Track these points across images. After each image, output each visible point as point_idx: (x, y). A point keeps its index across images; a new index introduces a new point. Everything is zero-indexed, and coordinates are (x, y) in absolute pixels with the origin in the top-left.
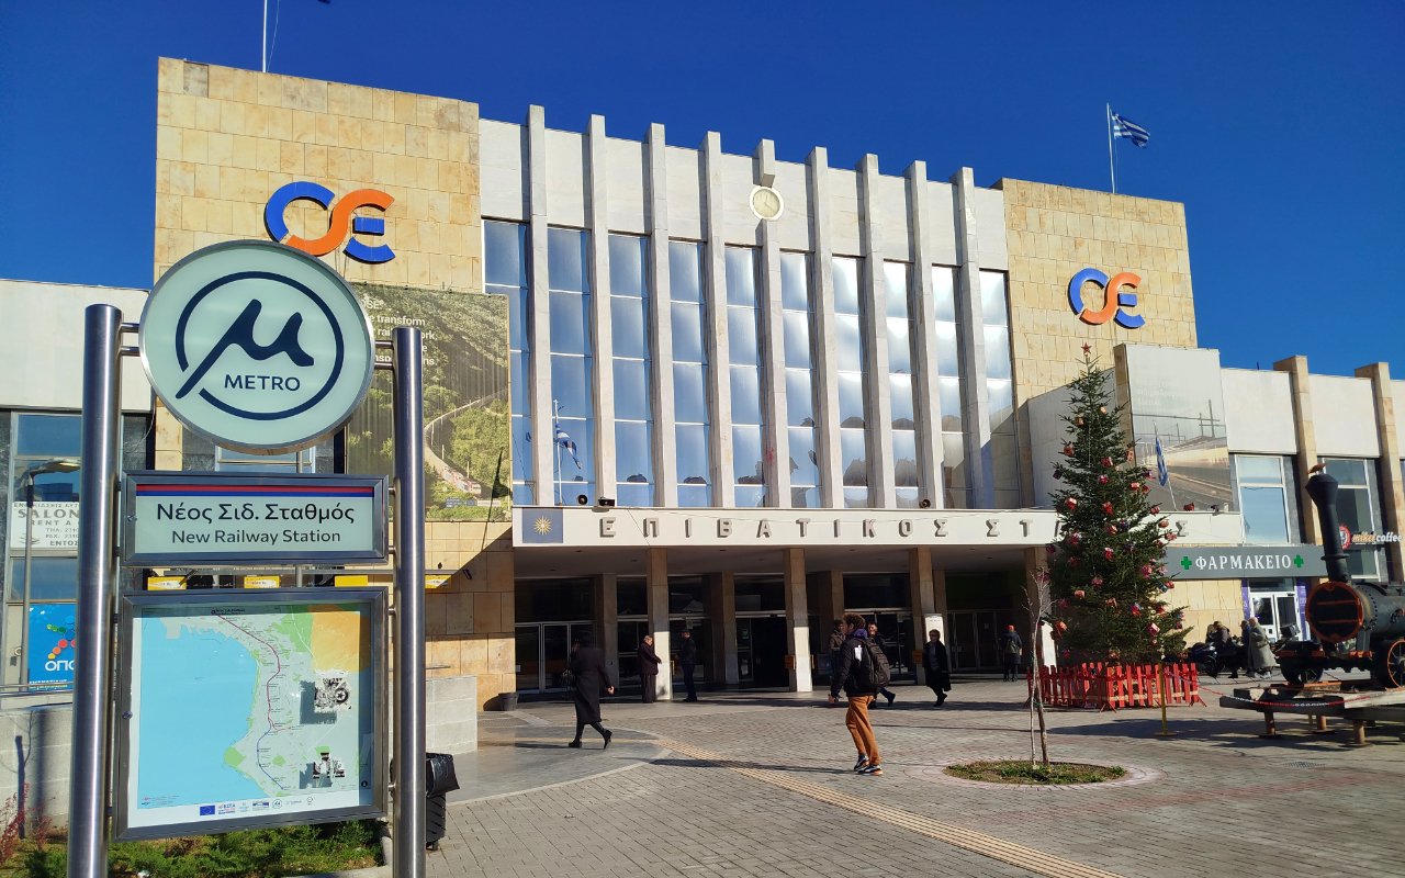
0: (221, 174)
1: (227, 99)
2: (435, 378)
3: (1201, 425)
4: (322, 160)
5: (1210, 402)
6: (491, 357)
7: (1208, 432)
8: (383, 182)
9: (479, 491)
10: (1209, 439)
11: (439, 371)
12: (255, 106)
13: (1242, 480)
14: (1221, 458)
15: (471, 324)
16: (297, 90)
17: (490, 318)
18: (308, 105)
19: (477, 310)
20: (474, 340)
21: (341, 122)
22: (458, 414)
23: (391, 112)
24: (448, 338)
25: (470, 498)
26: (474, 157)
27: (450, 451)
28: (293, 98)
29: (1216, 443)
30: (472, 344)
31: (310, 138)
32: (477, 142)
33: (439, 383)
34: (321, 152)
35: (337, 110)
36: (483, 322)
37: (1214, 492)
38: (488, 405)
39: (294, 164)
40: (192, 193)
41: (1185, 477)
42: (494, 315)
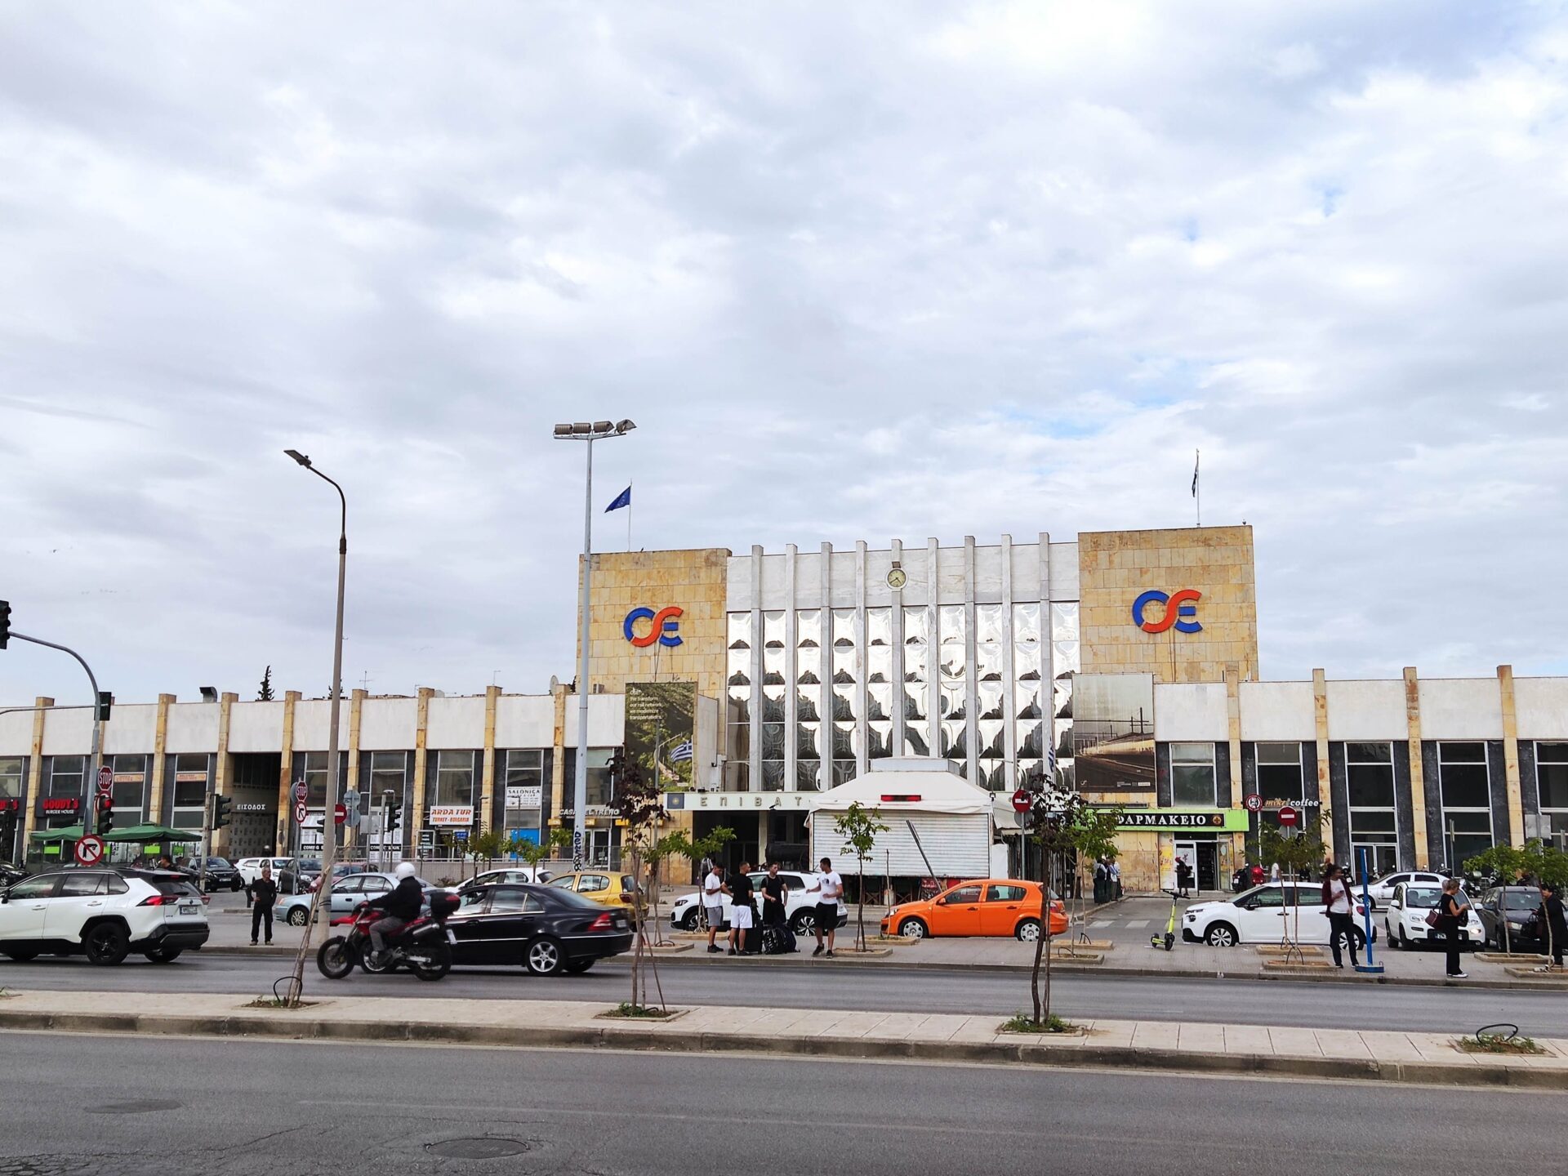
0: (605, 609)
1: (607, 570)
2: (661, 725)
3: (1132, 725)
4: (650, 594)
5: (1141, 709)
6: (686, 712)
7: (1137, 729)
8: (679, 601)
9: (678, 779)
10: (1137, 734)
11: (663, 721)
12: (620, 571)
13: (1174, 761)
14: (1148, 747)
15: (678, 697)
16: (639, 558)
17: (686, 694)
18: (644, 565)
19: (680, 690)
20: (679, 705)
21: (659, 572)
22: (671, 741)
23: (683, 562)
24: (667, 705)
25: (674, 782)
26: (724, 579)
27: (666, 760)
28: (637, 563)
29: (1143, 737)
30: (678, 707)
31: (644, 584)
32: (726, 570)
33: (663, 727)
34: (649, 590)
35: (657, 566)
36: (684, 695)
37: (1139, 771)
38: (683, 736)
39: (636, 599)
40: (592, 621)
41: (1114, 761)
42: (688, 691)
